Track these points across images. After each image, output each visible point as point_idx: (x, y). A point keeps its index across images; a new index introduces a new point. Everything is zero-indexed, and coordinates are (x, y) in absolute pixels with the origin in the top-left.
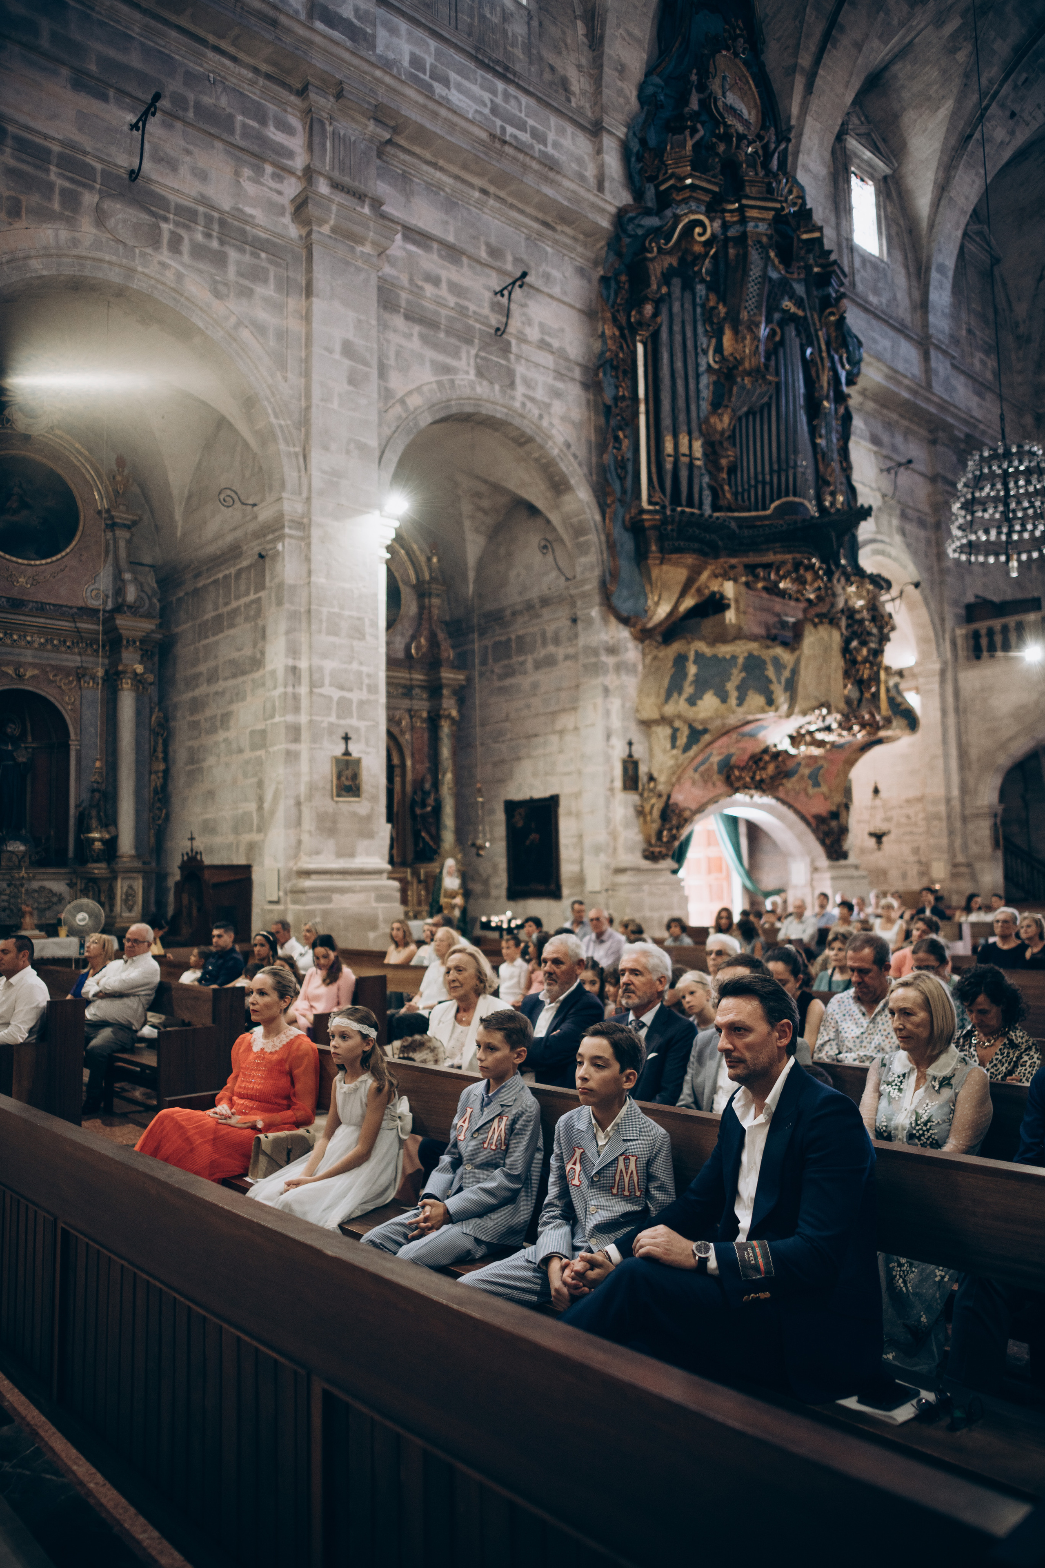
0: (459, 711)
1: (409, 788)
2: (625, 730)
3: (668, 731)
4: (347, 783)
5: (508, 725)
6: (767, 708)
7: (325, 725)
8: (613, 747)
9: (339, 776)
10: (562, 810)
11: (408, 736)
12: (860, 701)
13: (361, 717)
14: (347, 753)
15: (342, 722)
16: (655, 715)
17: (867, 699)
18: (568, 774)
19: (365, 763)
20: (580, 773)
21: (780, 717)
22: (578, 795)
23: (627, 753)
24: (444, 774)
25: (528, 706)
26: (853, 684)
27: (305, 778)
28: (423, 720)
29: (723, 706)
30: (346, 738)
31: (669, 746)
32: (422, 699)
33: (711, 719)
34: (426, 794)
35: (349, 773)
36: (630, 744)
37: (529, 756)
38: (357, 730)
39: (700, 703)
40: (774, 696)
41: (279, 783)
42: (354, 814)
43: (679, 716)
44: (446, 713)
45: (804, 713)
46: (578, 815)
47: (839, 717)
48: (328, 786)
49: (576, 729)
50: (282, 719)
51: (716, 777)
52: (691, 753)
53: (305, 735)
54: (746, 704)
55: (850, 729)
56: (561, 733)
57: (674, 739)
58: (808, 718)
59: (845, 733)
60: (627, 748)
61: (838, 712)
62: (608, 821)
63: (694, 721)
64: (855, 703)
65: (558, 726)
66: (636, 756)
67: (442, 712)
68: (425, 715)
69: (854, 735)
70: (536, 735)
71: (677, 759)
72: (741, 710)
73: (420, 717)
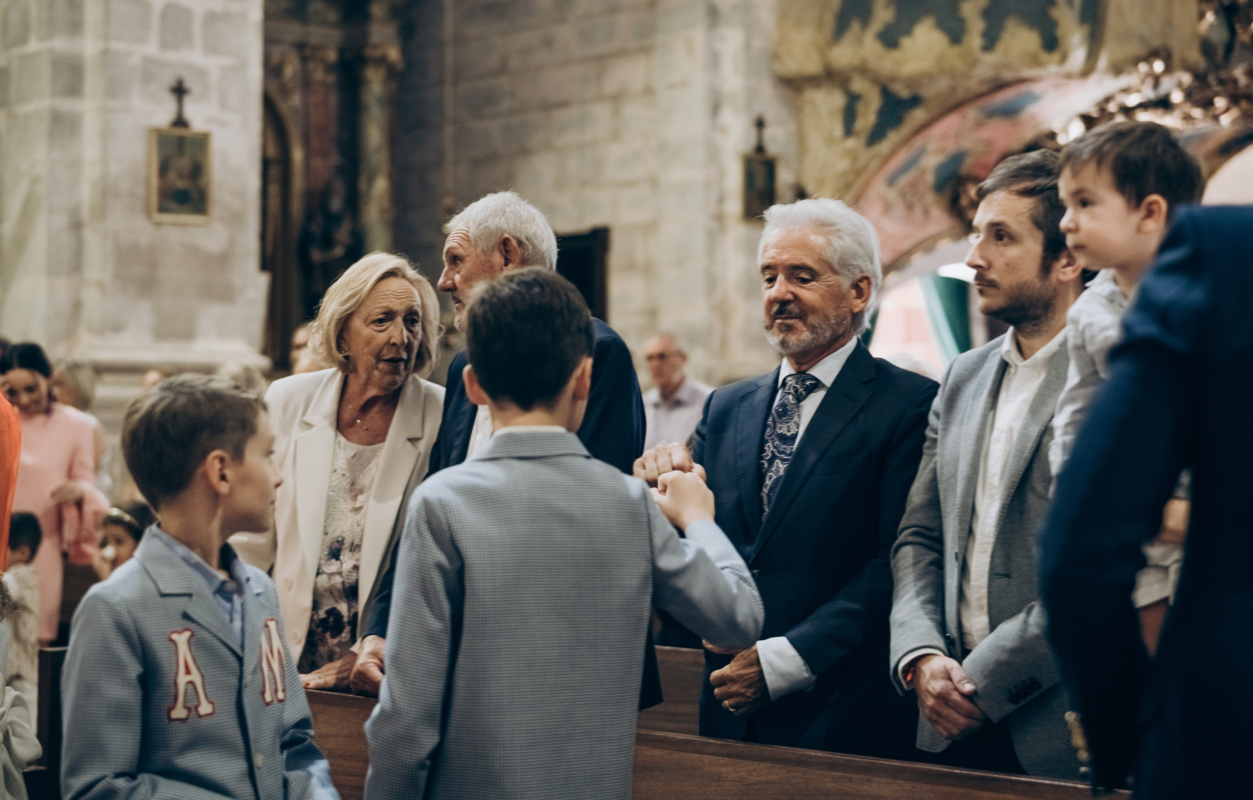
0: (405, 51)
1: (297, 206)
2: (752, 95)
3: (835, 100)
4: (181, 184)
5: (504, 82)
6: (1044, 56)
7: (135, 60)
8: (724, 130)
9: (164, 168)
10: (616, 258)
11: (296, 100)
12: (1229, 48)
13: (211, 49)
14: (180, 122)
15: (171, 56)
16: (812, 66)
17: (1244, 45)
18: (631, 184)
19: (218, 145)
20: (654, 182)
21: (1069, 76)
22: (650, 228)
23: (752, 142)
24: (371, 180)
25: (548, 43)
26: (1217, 13)
27: (91, 172)
28: (329, 68)
29: (956, 50)
30: (180, 91)
31: (838, 129)
32: (325, 23)
33: (929, 76)
34: (333, 220)
35: (184, 163)
36: (760, 124)
37: (548, 146)
38: (202, 73)
39: (907, 42)
40: (1060, 32)
41: (35, 181)
42: (193, 251)
43: (863, 70)
44: (378, 53)
45: (1117, 70)
46: (649, 270)
47: (1186, 78)
48: (141, 191)
49: (649, 91)
50: (45, 45)
51: (930, 197)
52: (885, 146)
53: (91, 81)
54: (1001, 47)
55: (1207, 104)
56: (617, 99)
57: (849, 115)
58: (1124, 81)
59: (1197, 113)
60: (753, 133)
61: (1187, 68)
62: (712, 282)
63: (894, 79)
64: (1221, 52)
65: (611, 85)
66: (772, 149)
67: (369, 52)
68: (332, 56)
69: (1216, 118)
70: (563, 104)
71: (855, 158)
72: (990, 59)
73: (323, 61)
